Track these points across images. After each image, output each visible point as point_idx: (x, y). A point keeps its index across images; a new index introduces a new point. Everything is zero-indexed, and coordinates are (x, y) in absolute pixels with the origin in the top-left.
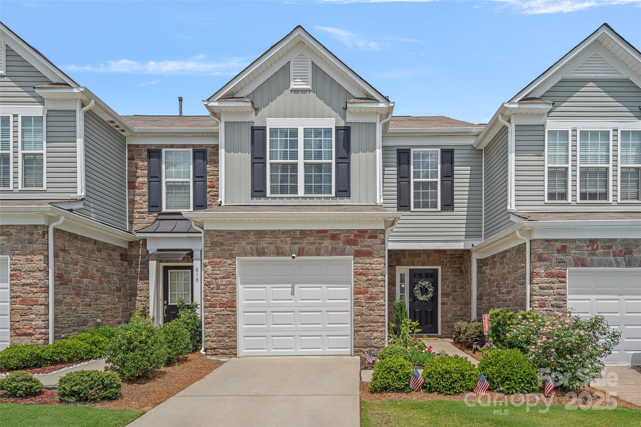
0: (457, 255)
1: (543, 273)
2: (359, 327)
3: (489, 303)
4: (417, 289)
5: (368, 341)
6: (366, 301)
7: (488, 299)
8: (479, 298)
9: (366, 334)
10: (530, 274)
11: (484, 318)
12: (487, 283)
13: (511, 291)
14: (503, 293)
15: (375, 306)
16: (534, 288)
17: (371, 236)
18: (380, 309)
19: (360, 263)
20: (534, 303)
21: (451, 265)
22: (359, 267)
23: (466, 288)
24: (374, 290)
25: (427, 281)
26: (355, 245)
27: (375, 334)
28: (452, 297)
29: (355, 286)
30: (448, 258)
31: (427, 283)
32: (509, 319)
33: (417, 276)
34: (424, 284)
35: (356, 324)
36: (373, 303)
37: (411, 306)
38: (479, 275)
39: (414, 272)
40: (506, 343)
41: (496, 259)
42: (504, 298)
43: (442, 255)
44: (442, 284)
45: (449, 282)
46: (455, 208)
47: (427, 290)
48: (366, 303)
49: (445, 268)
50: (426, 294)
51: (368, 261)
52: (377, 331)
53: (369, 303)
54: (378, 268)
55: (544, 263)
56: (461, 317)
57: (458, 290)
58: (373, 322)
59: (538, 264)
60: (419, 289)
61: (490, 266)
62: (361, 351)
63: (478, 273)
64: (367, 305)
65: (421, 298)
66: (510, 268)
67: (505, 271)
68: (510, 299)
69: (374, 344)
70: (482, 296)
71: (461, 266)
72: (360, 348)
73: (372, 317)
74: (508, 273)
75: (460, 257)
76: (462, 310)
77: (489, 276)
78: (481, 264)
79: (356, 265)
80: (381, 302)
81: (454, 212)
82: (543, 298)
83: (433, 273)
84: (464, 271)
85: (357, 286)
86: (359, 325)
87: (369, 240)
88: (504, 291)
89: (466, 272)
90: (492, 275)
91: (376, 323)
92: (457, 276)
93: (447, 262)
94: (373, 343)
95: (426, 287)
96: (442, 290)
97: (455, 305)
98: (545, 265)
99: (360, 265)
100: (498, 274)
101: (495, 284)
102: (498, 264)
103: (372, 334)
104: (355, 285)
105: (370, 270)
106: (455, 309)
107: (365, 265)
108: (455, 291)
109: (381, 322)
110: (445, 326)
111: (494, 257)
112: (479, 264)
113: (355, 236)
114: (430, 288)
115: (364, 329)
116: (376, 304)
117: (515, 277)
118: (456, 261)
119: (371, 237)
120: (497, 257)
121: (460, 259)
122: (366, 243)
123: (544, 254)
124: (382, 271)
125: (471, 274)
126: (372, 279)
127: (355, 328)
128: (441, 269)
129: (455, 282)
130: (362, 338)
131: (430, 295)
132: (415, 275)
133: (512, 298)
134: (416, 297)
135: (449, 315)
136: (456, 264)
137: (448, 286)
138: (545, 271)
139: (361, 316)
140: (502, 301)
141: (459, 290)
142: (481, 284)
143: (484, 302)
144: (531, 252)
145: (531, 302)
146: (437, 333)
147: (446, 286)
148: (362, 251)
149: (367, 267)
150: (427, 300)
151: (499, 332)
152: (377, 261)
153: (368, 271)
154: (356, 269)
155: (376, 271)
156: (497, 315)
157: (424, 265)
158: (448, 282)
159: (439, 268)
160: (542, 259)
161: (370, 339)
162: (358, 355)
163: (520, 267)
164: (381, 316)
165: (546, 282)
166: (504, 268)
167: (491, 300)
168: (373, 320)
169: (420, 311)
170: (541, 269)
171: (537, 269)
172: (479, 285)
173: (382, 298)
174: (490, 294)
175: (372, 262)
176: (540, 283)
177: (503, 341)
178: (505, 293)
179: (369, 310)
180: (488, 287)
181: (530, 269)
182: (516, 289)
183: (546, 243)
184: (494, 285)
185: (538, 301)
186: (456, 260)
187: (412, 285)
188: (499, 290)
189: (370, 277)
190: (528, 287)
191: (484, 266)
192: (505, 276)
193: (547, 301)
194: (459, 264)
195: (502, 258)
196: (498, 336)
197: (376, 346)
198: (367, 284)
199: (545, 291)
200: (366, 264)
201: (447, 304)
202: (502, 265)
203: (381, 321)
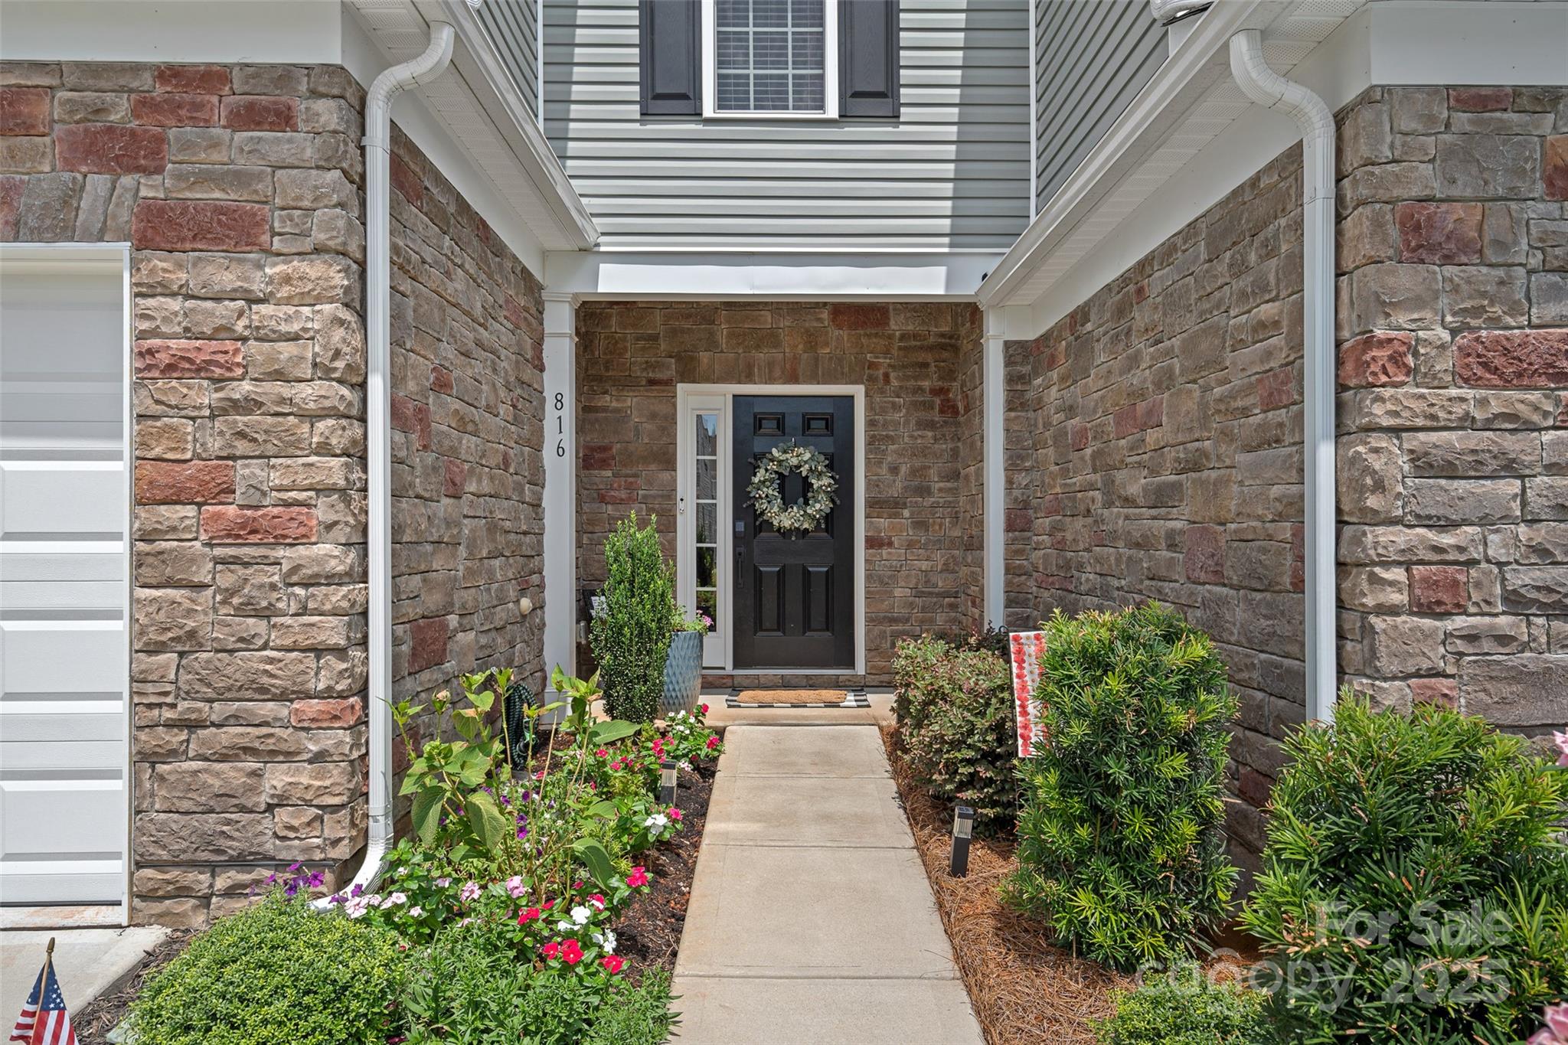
0: (932, 340)
1: (1443, 347)
2: (170, 725)
3: (1060, 546)
4: (764, 482)
5: (228, 822)
6: (218, 551)
7: (1055, 529)
8: (1017, 522)
9: (217, 774)
10: (1339, 363)
11: (1019, 652)
12: (1051, 451)
13: (1177, 487)
14: (1129, 502)
15: (273, 587)
16: (1377, 463)
17: (250, 107)
18: (311, 605)
19: (174, 295)
20: (1374, 579)
21: (907, 378)
22: (165, 319)
23: (967, 477)
24: (276, 478)
25: (805, 446)
26: (147, 171)
27: (277, 778)
28: (912, 514)
29: (143, 445)
30: (895, 352)
31: (807, 456)
32: (1186, 692)
33: (769, 426)
34: (794, 461)
35: (150, 706)
36: (266, 561)
37: (742, 549)
38: (1013, 414)
39: (756, 410)
40: (1164, 865)
41: (1089, 327)
42: (1137, 529)
43: (869, 336)
44: (868, 460)
45: (900, 454)
46: (903, 110)
47: (807, 485)
48: (217, 561)
49: (882, 392)
50: (801, 500)
51: (227, 279)
52: (288, 754)
53: (236, 560)
54: (296, 327)
55: (1450, 270)
56: (947, 600)
57: (937, 486)
58: (263, 690)
59: (1405, 278)
60: (772, 481)
61: (1062, 370)
62: (182, 892)
63: (1010, 407)
64: (226, 580)
65: (787, 519)
66: (1169, 353)
67: (1144, 376)
68: (1171, 535)
69: (270, 846)
70: (1031, 512)
71: (946, 385)
72: (173, 874)
73: (251, 661)
74: (1158, 385)
75: (943, 347)
76: (954, 572)
77: (1056, 419)
78: (1022, 364)
79: (151, 302)
80: (318, 560)
81: (902, 128)
82: (1447, 539)
83: (832, 415)
84: (961, 406)
85: (157, 451)
86: (168, 714)
87: (241, 136)
88: (1134, 490)
89: (967, 409)
90: (1070, 410)
91: (283, 697)
92: (931, 425)
93: (890, 365)
94: (265, 833)
95: (804, 472)
96: (867, 489)
97: (925, 547)
98: (1456, 289)
99: (175, 304)
100: (1102, 398)
101: (1088, 451)
102: (1098, 347)
103: (255, 774)
104: (142, 442)
105: (244, 340)
106: (925, 565)
107: (209, 304)
108: (924, 491)
109: (318, 695)
110: (882, 635)
111: (1080, 316)
112: (1015, 363)
113: (144, 105)
114: (820, 475)
115: (203, 743)
116: (285, 568)
117: (1203, 405)
118: (926, 365)
119: (249, 117)
120: (1093, 317)
121: (945, 355)
122: (215, 156)
123: (1449, 200)
124: (325, 347)
125: (981, 412)
126: (261, 404)
127: (143, 736)
128: (867, 395)
129: (924, 452)
130: (186, 805)
131: (820, 506)
132: (758, 422)
133: (1182, 532)
134: (762, 513)
135: (898, 592)
136: (927, 376)
137: (894, 470)
138: (1454, 332)
139: (181, 654)
140: (1121, 544)
141: (942, 485)
142: (1022, 458)
143: (1037, 543)
144: (1339, 200)
145: (1341, 566)
146: (850, 663)
147: (884, 466)
148: (184, 211)
149: (219, 322)
150: (806, 526)
151: (1112, 789)
152: (287, 280)
153: (229, 345)
154: (154, 333)
155: (287, 350)
156: (1096, 663)
157: (794, 379)
158: (895, 452)
159: (858, 391)
160: (1437, 237)
161: (243, 809)
162: (160, 919)
163: (1239, 328)
164: (318, 651)
165: (1466, 423)
166: (1134, 361)
167: (1069, 536)
168: (265, 680)
169: (781, 575)
170: (1428, 314)
171: (1402, 318)
172: (1015, 462)
173: (330, 527)
174: (1067, 506)
175: (258, 287)
176: (1420, 422)
177: (1142, 852)
178: (1141, 501)
179: (241, 611)
180: (1054, 468)
181: (1338, 327)
182: (1214, 474)
183: (1462, 120)
184: (1082, 459)
185: (1408, 565)
186: (929, 357)
187: (745, 465)
188: (1109, 483)
189: (246, 386)
190: (1324, 457)
191: (1036, 373)
192: (1141, 407)
193: (1472, 563)
194: (940, 378)
195: (1121, 311)
196: (1103, 819)
197: (283, 855)
198: (221, 433)
199: (1461, 486)
200: (217, 299)
201: (890, 544)
202: (1122, 345)
203: (321, 686)
